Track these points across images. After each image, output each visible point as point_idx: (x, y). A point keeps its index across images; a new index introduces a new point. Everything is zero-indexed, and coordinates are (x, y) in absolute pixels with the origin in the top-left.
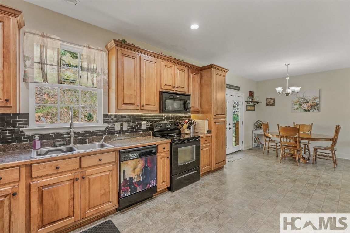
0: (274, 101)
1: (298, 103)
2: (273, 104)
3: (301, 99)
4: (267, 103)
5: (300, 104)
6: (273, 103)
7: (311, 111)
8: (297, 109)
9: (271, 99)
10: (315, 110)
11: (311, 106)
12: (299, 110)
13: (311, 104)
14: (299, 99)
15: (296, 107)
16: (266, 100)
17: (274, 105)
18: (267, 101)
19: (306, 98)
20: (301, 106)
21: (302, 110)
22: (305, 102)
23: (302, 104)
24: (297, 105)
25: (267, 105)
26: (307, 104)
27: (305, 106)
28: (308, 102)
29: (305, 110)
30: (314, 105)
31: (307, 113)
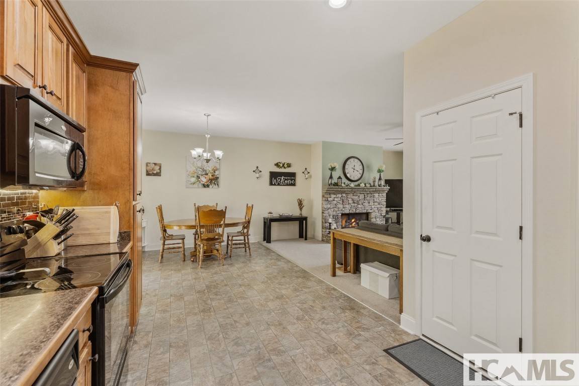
0: (160, 169)
1: (195, 175)
2: (158, 174)
3: (199, 169)
4: (147, 171)
5: (198, 176)
6: (159, 171)
7: (210, 186)
8: (194, 183)
9: (155, 164)
10: (214, 186)
11: (211, 180)
12: (196, 185)
13: (211, 177)
14: (197, 169)
15: (193, 180)
16: (147, 165)
17: (160, 176)
18: (148, 168)
19: (205, 169)
20: (199, 180)
21: (200, 185)
22: (204, 173)
23: (201, 176)
24: (194, 177)
25: (148, 174)
26: (206, 176)
27: (204, 180)
28: (207, 174)
29: (204, 186)
30: (214, 179)
31: (206, 189)
